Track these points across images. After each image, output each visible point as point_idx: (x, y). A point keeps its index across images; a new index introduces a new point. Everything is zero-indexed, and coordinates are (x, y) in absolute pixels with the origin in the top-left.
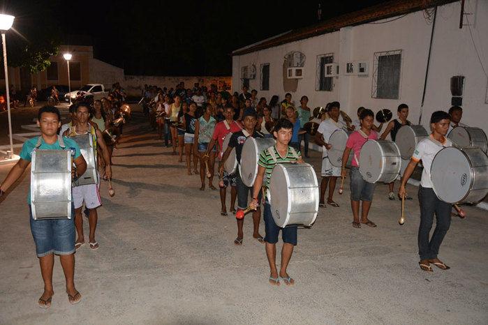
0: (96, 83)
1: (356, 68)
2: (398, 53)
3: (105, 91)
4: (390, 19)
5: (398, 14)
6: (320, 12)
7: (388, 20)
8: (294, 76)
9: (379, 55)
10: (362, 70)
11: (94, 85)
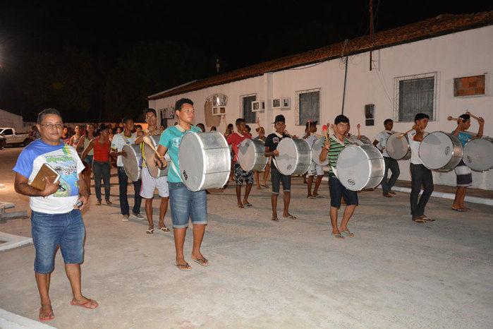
0: (5, 127)
1: (282, 103)
2: (317, 90)
3: (16, 134)
4: (309, 66)
5: (315, 62)
6: (218, 66)
7: (306, 66)
8: (219, 113)
9: (300, 93)
10: (286, 105)
11: (5, 129)
